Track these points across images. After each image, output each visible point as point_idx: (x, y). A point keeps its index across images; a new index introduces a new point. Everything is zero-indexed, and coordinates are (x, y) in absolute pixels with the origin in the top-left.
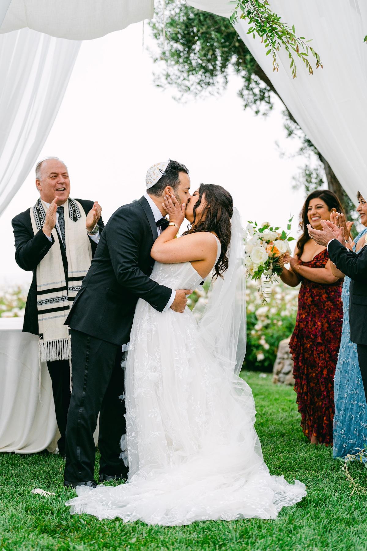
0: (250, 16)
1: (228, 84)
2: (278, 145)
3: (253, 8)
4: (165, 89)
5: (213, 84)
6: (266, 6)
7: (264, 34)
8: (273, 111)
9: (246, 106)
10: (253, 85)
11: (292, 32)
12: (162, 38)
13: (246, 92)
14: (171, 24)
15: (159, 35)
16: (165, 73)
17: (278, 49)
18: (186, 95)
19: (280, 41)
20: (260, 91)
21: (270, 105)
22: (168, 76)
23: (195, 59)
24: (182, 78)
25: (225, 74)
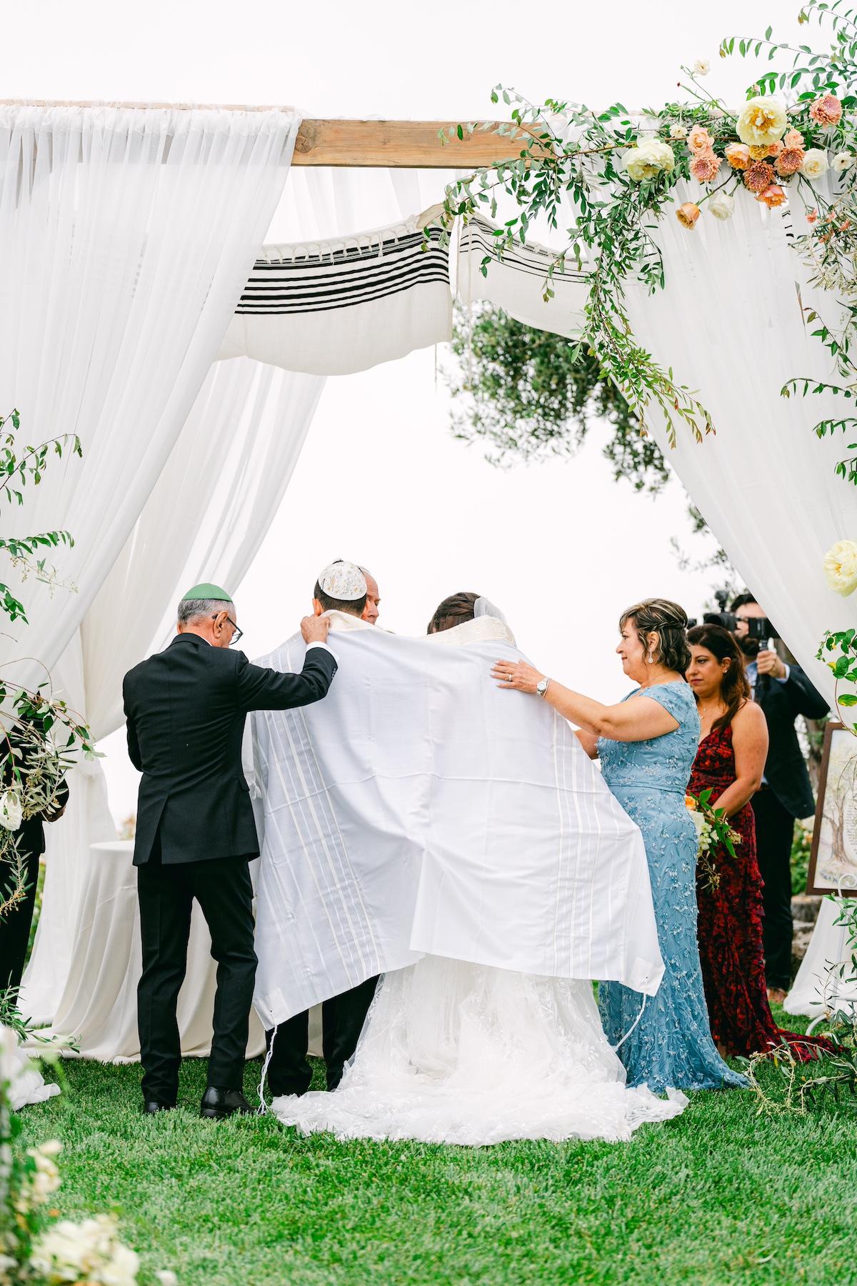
0: (602, 352)
1: (587, 435)
2: (677, 546)
3: (607, 339)
4: (472, 442)
5: (560, 433)
6: (628, 336)
7: (624, 380)
8: (669, 485)
9: (619, 473)
10: (632, 436)
11: (668, 378)
12: (468, 353)
13: (619, 449)
14: (485, 329)
15: (463, 348)
16: (471, 413)
17: (646, 403)
18: (509, 453)
19: (650, 391)
20: (645, 447)
21: (662, 474)
22: (477, 418)
23: (526, 390)
24: (503, 423)
25: (581, 416)
